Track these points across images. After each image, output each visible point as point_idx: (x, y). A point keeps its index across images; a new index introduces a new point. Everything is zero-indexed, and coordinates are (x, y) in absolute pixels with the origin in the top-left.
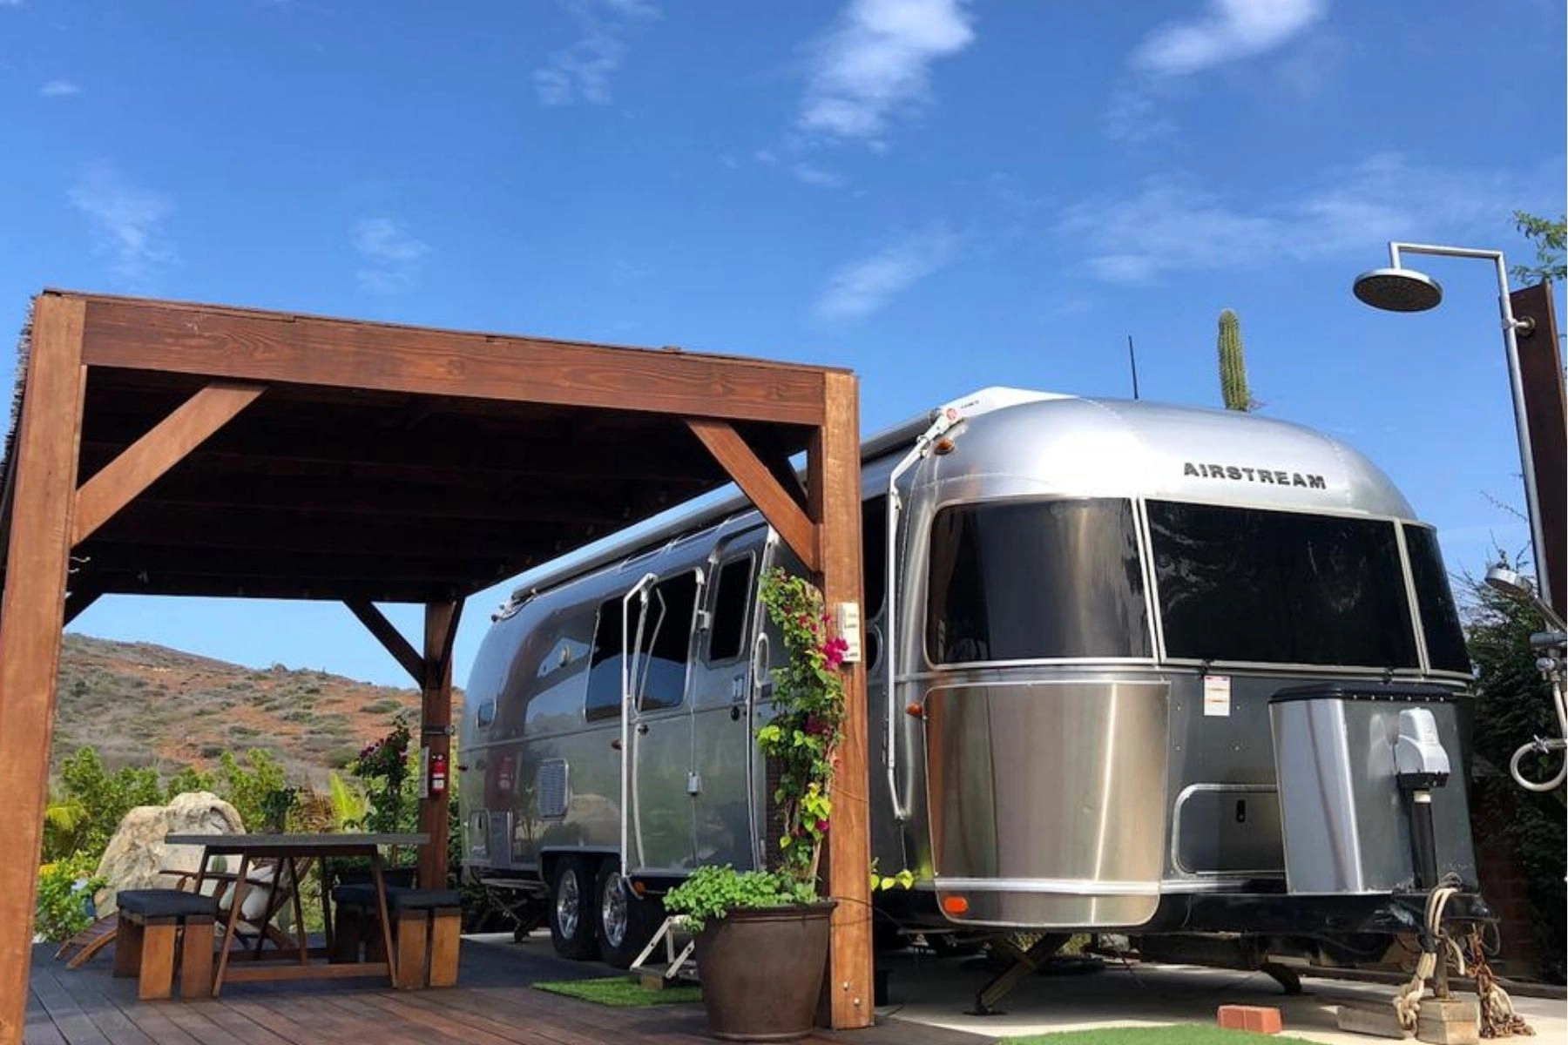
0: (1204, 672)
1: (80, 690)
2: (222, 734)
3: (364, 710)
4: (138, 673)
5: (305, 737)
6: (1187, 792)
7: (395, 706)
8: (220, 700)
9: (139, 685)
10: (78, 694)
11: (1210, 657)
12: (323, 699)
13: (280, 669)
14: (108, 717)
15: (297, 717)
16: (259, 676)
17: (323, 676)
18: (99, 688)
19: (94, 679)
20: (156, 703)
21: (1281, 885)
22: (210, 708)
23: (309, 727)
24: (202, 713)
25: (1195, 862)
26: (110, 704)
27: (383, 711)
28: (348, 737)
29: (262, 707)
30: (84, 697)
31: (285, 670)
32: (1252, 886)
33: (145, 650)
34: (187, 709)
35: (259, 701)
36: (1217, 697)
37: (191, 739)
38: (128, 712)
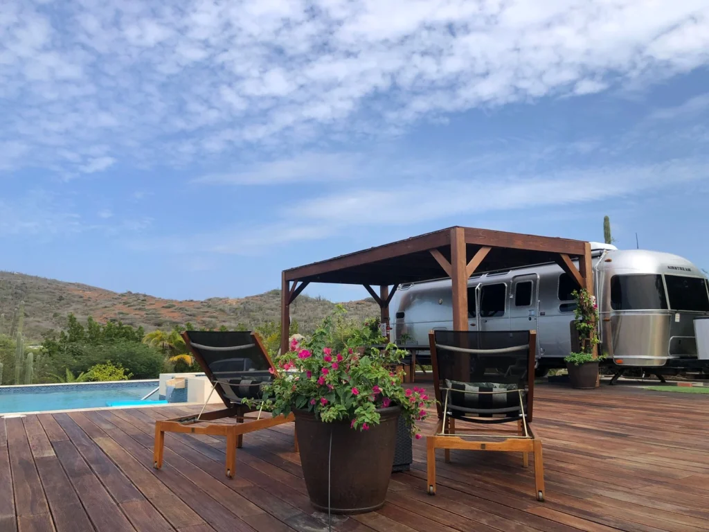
0: (676, 312)
1: (61, 299)
2: (115, 314)
3: (163, 307)
4: (80, 293)
5: (145, 316)
6: (671, 338)
7: (174, 306)
8: (111, 303)
9: (81, 297)
10: (60, 300)
11: (678, 309)
12: (148, 303)
13: (130, 293)
14: (71, 308)
15: (140, 309)
16: (123, 295)
17: (145, 296)
18: (67, 298)
19: (65, 295)
20: (89, 303)
21: (697, 357)
22: (108, 306)
23: (145, 312)
24: (106, 307)
25: (672, 353)
26: (72, 304)
27: (169, 307)
28: (159, 316)
29: (127, 305)
30: (62, 301)
31: (131, 293)
32: (682, 358)
33: (78, 285)
34: (100, 306)
35: (125, 303)
36: (677, 318)
37: (105, 316)
38: (79, 306)
